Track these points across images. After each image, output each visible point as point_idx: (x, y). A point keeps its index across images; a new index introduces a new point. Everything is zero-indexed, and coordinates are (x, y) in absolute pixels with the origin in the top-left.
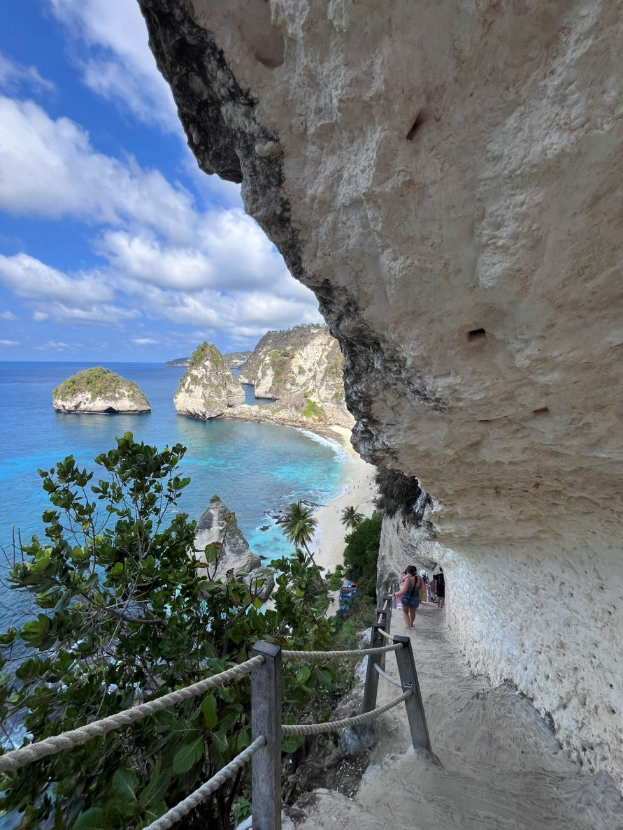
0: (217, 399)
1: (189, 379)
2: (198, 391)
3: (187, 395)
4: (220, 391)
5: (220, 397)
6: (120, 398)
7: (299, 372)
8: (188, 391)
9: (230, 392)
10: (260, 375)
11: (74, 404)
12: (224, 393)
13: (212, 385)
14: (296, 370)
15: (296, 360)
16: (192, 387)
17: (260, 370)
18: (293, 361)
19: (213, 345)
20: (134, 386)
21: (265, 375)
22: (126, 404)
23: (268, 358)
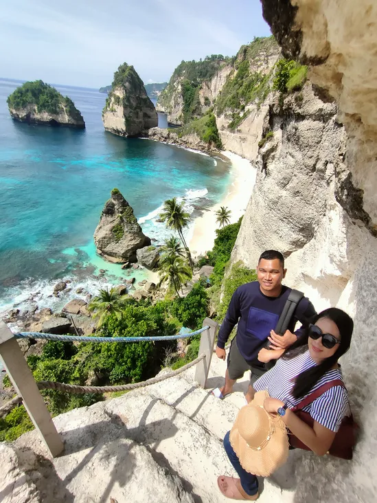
0: (135, 120)
1: (113, 99)
2: (120, 110)
3: (112, 113)
4: (137, 113)
5: (137, 118)
6: (60, 112)
7: (205, 103)
8: (113, 111)
9: (146, 115)
10: (172, 103)
11: (25, 114)
12: (141, 114)
13: (131, 107)
14: (202, 101)
15: (203, 90)
16: (115, 107)
17: (173, 98)
18: (201, 92)
19: (132, 67)
20: (69, 102)
21: (177, 104)
22: (65, 118)
23: (180, 87)
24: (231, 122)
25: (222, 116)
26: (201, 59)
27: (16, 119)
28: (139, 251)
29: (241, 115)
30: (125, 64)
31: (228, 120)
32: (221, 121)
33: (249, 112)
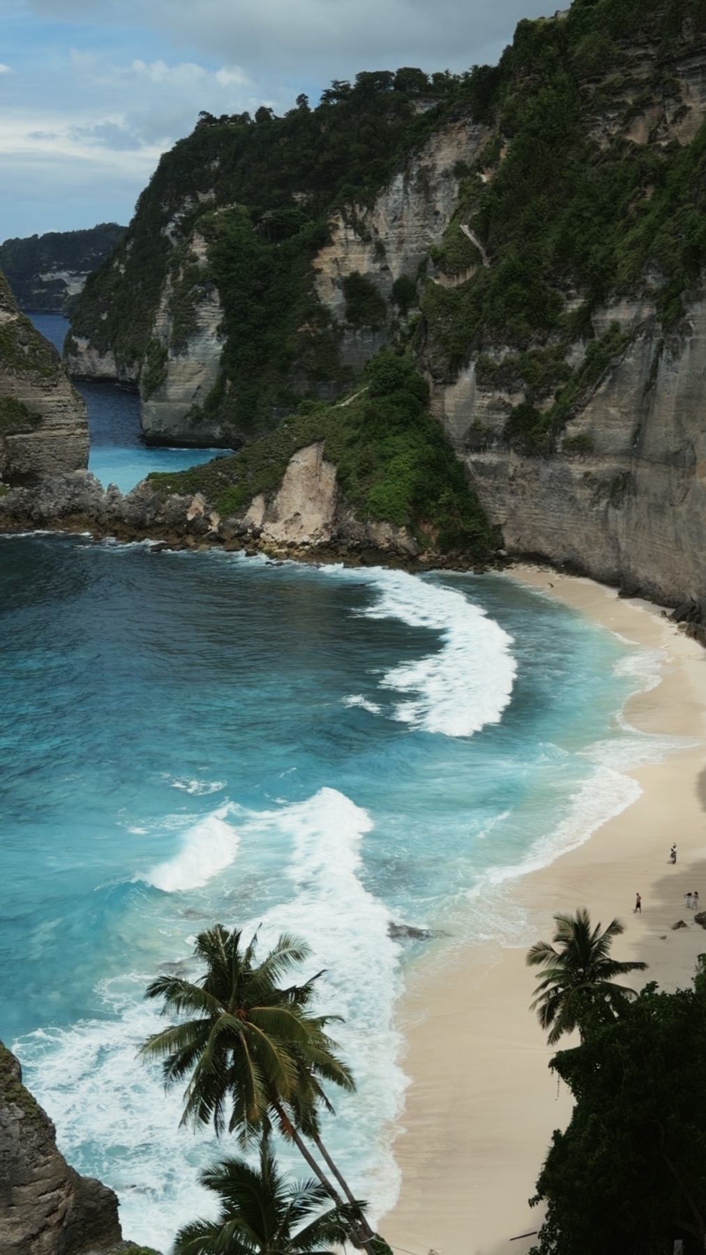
7: (353, 314)
14: (338, 304)
15: (336, 252)
17: (164, 303)
18: (325, 262)
21: (189, 332)
23: (199, 247)
24: (518, 400)
25: (467, 378)
26: (302, 99)
29: (577, 355)
31: (503, 395)
32: (463, 405)
33: (618, 340)
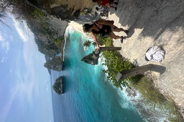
2: (57, 66)
6: (60, 82)
8: (57, 68)
9: (57, 59)
11: (62, 90)
12: (57, 61)
14: (49, 44)
15: (46, 44)
16: (56, 68)
19: (44, 64)
20: (57, 80)
21: (52, 52)
22: (61, 81)
23: (47, 51)
24: (55, 34)
25: (54, 37)
26: (37, 45)
27: (63, 92)
28: (96, 54)
29: (52, 30)
30: (44, 66)
32: (55, 37)
33: (52, 28)
